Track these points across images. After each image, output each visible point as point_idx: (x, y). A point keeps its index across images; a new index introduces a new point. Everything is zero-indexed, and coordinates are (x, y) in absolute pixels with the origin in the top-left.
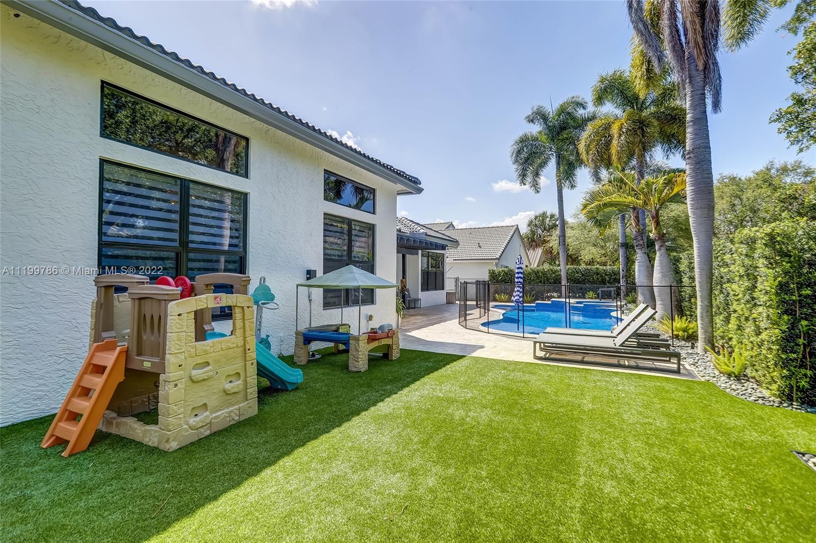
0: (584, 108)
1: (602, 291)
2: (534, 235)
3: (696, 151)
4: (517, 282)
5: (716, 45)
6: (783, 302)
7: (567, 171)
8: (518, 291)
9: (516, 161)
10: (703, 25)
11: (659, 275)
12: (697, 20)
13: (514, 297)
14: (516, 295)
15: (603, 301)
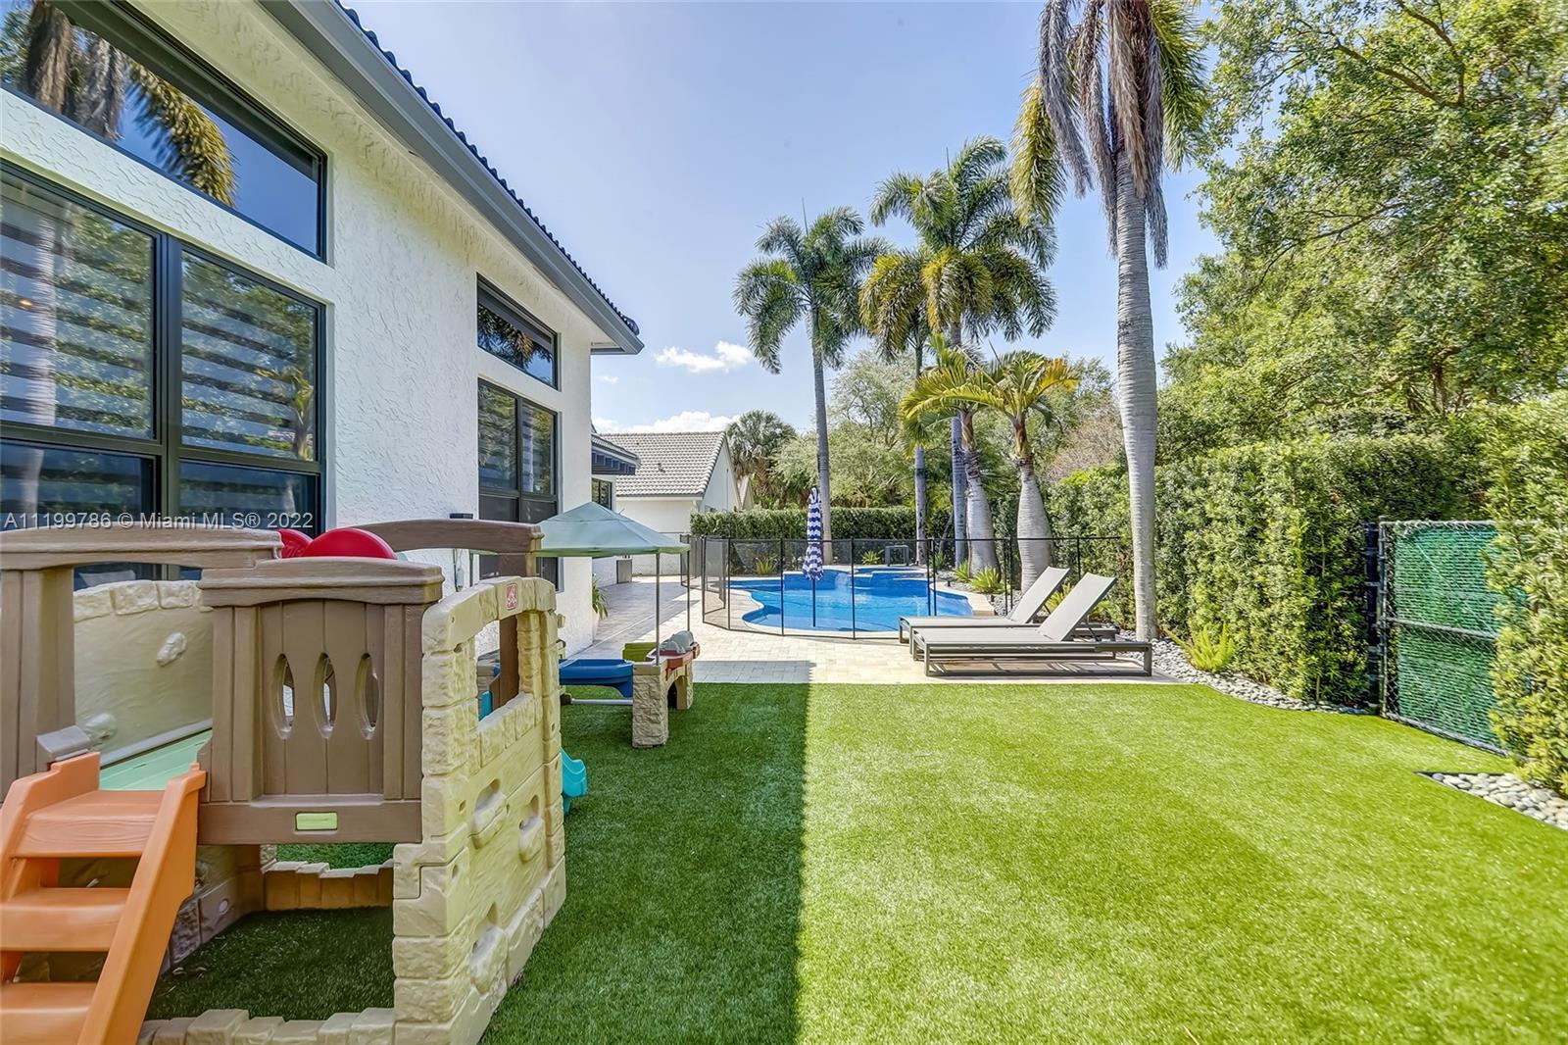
0: (856, 231)
1: (891, 550)
2: (739, 453)
3: (1137, 323)
4: (813, 537)
5: (1160, 163)
6: (1309, 557)
7: (830, 339)
8: (814, 553)
9: (744, 309)
10: (1143, 127)
11: (1029, 521)
12: (1137, 117)
13: (808, 565)
14: (812, 561)
15: (892, 566)
